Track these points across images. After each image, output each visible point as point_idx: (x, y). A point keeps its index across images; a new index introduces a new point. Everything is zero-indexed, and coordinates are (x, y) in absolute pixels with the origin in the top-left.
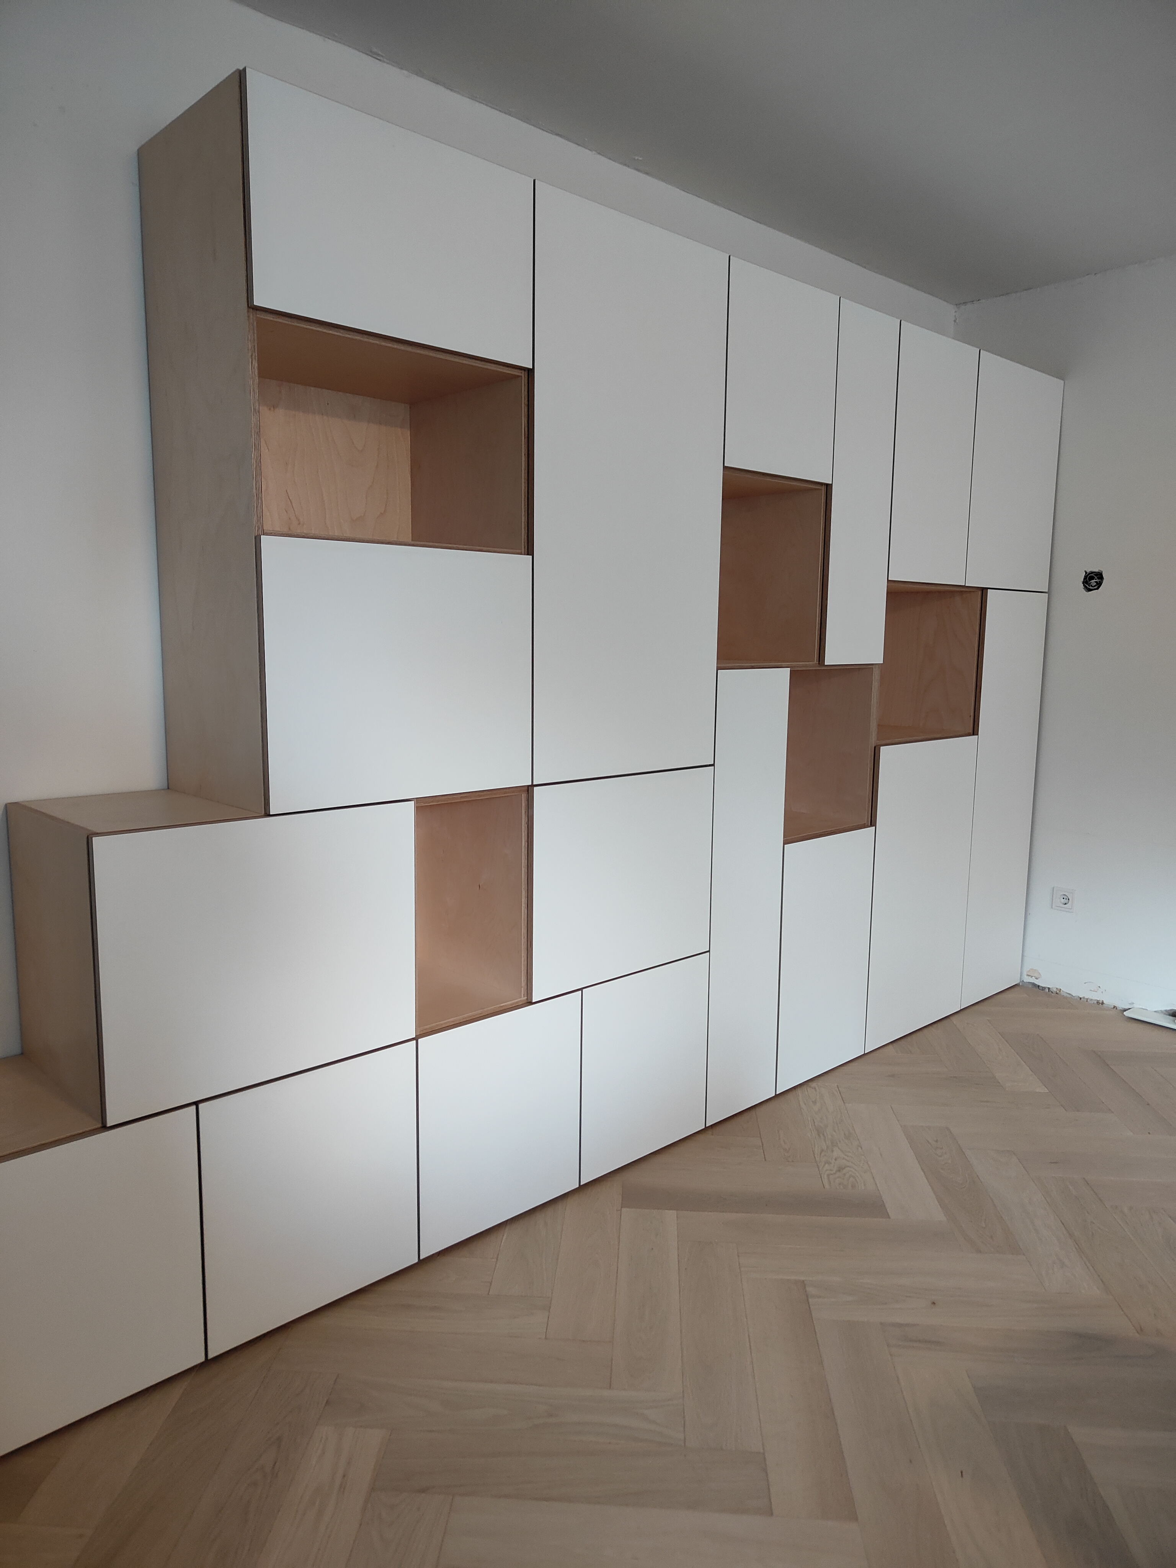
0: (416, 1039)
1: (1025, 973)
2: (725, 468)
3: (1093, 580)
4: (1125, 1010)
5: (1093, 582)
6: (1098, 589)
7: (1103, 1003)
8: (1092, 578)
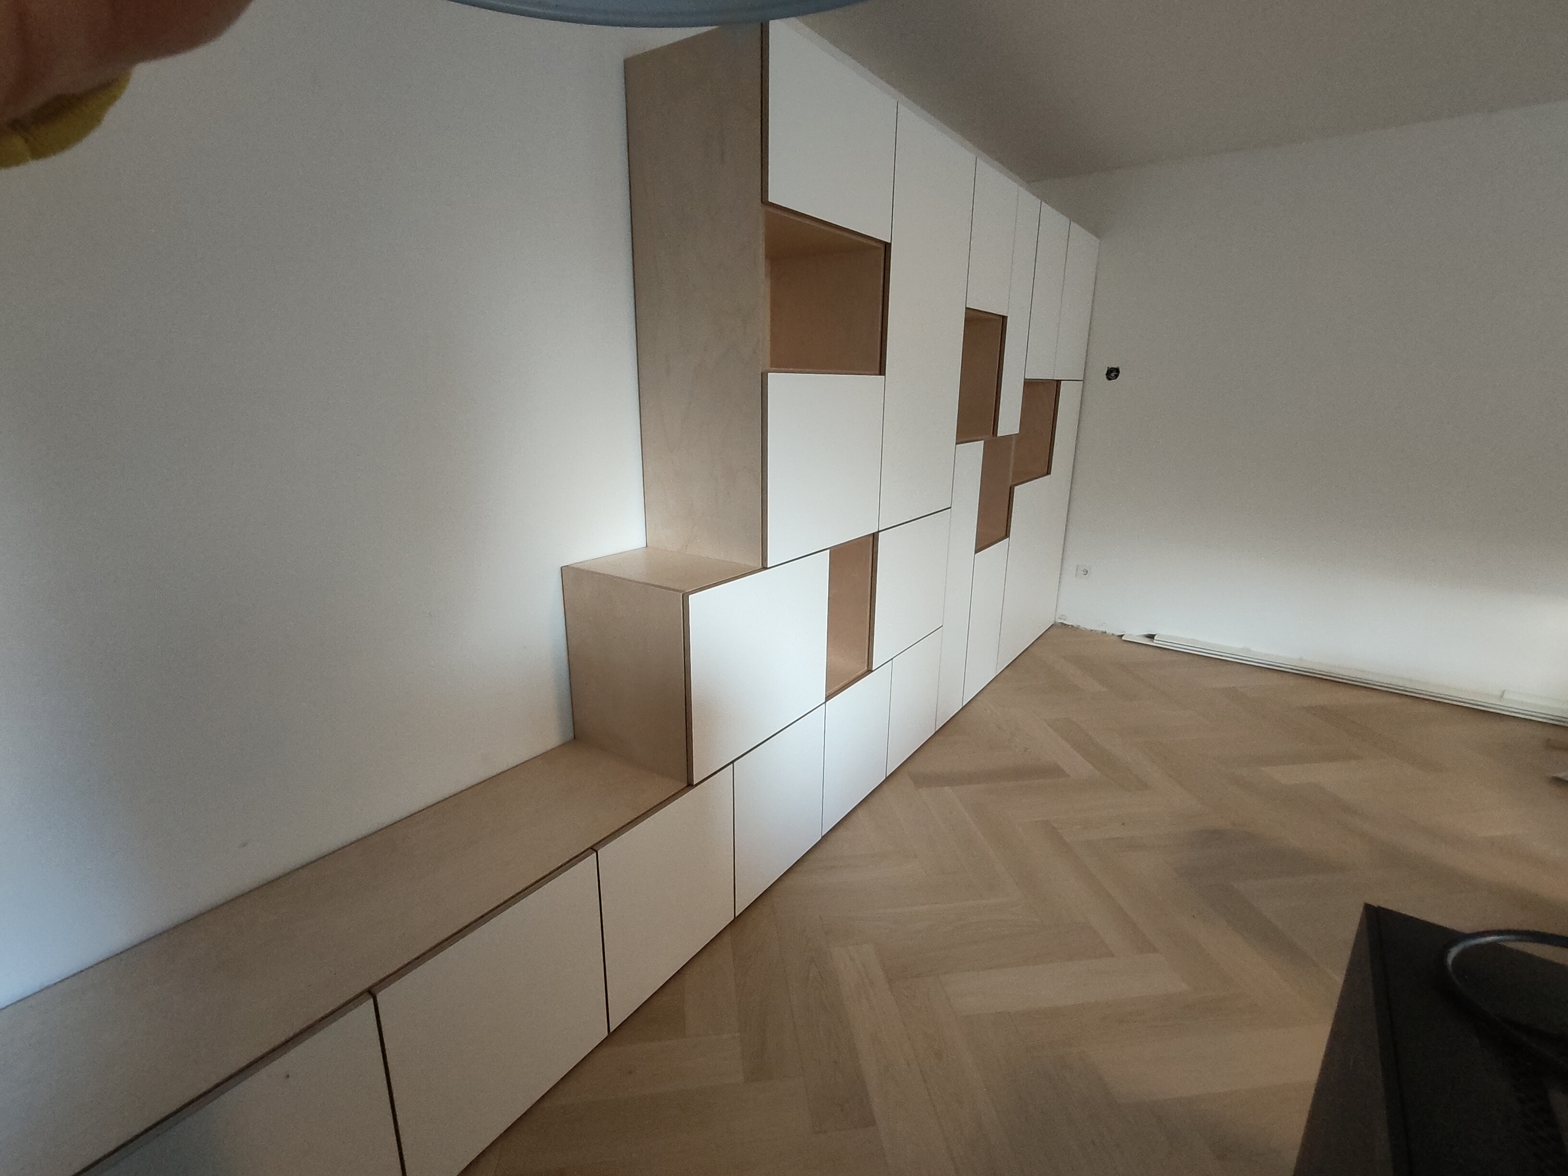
0: (825, 703)
1: (1057, 618)
2: (967, 308)
3: (1113, 373)
4: (1122, 636)
5: (1113, 375)
6: (1116, 378)
7: (1105, 632)
8: (1111, 372)
